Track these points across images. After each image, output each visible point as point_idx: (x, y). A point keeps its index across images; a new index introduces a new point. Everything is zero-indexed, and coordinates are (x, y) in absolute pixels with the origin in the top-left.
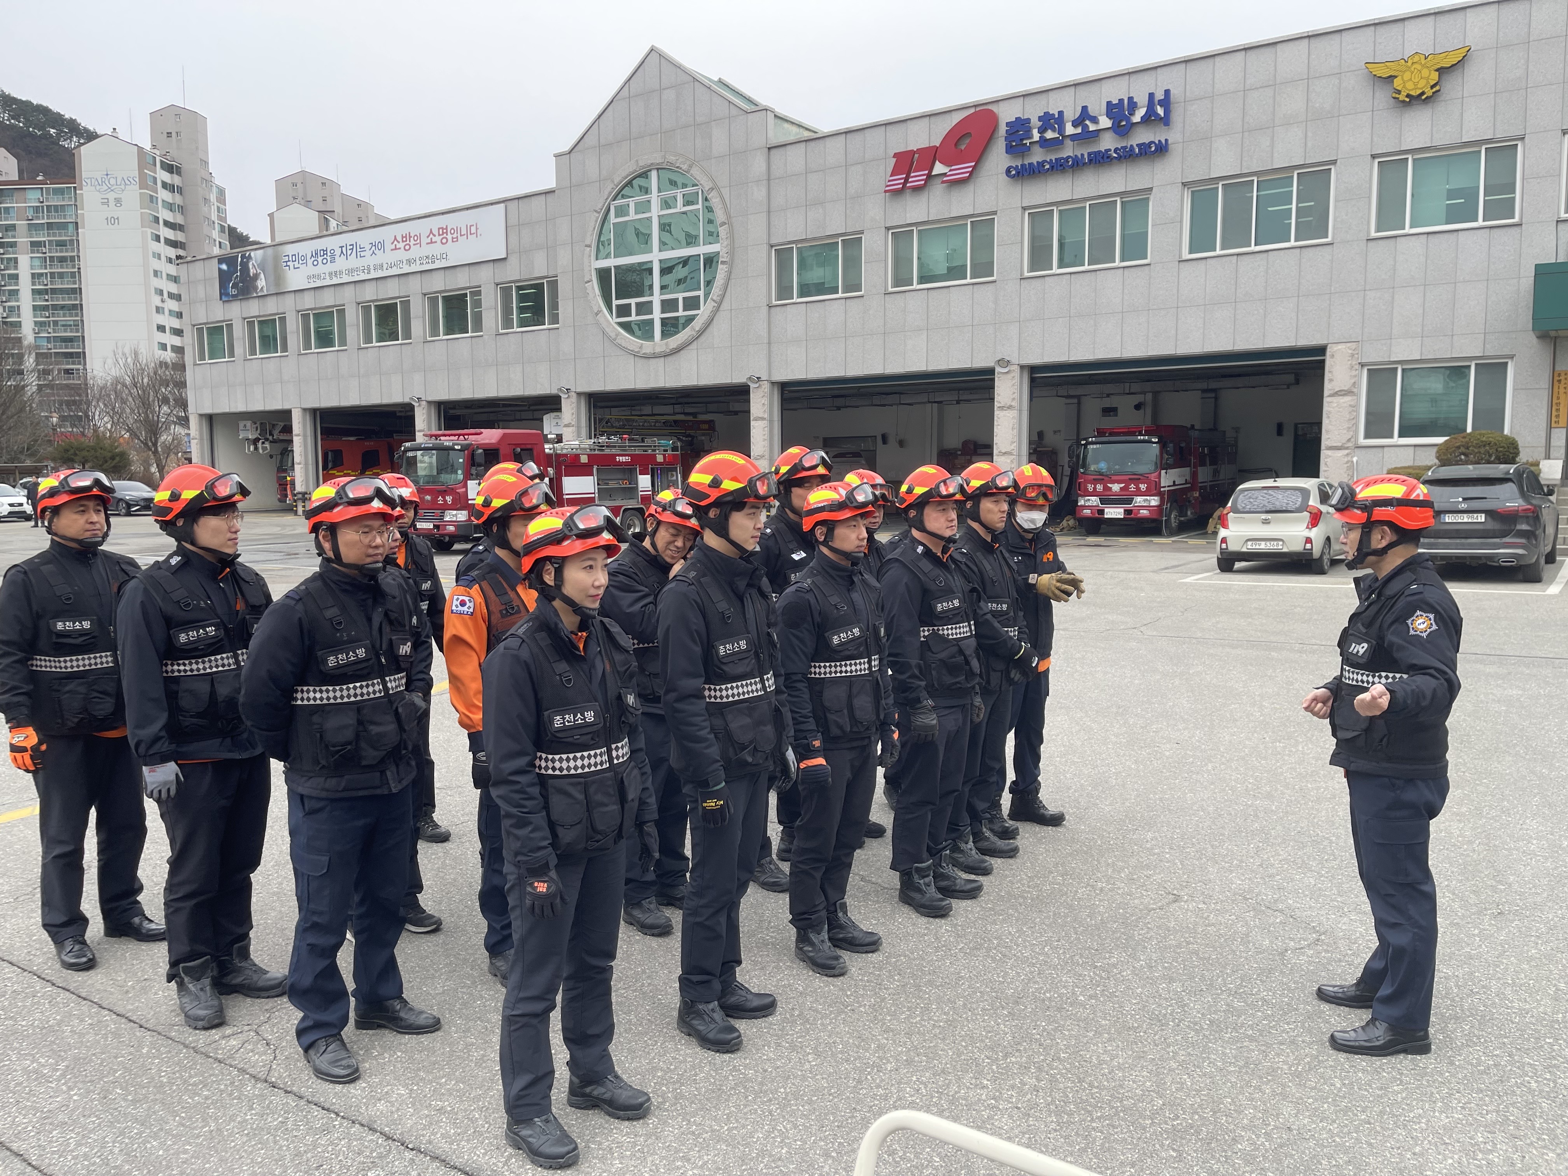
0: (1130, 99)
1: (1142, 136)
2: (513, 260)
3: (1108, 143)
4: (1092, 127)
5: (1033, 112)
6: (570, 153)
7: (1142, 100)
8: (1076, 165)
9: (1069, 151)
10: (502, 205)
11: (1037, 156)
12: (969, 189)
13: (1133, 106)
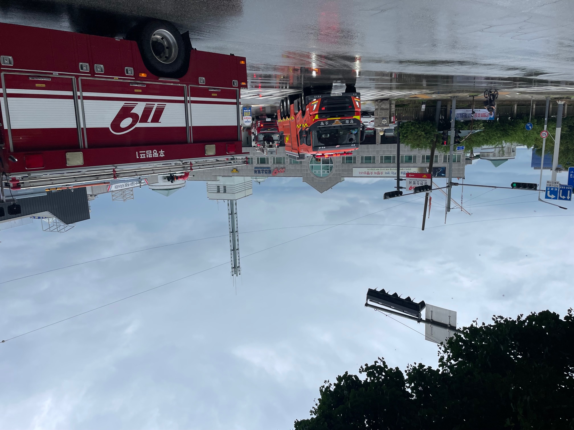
1: (257, 170)
2: (352, 167)
3: (261, 170)
5: (268, 174)
7: (257, 173)
8: (264, 168)
9: (265, 170)
10: (353, 176)
11: (268, 170)
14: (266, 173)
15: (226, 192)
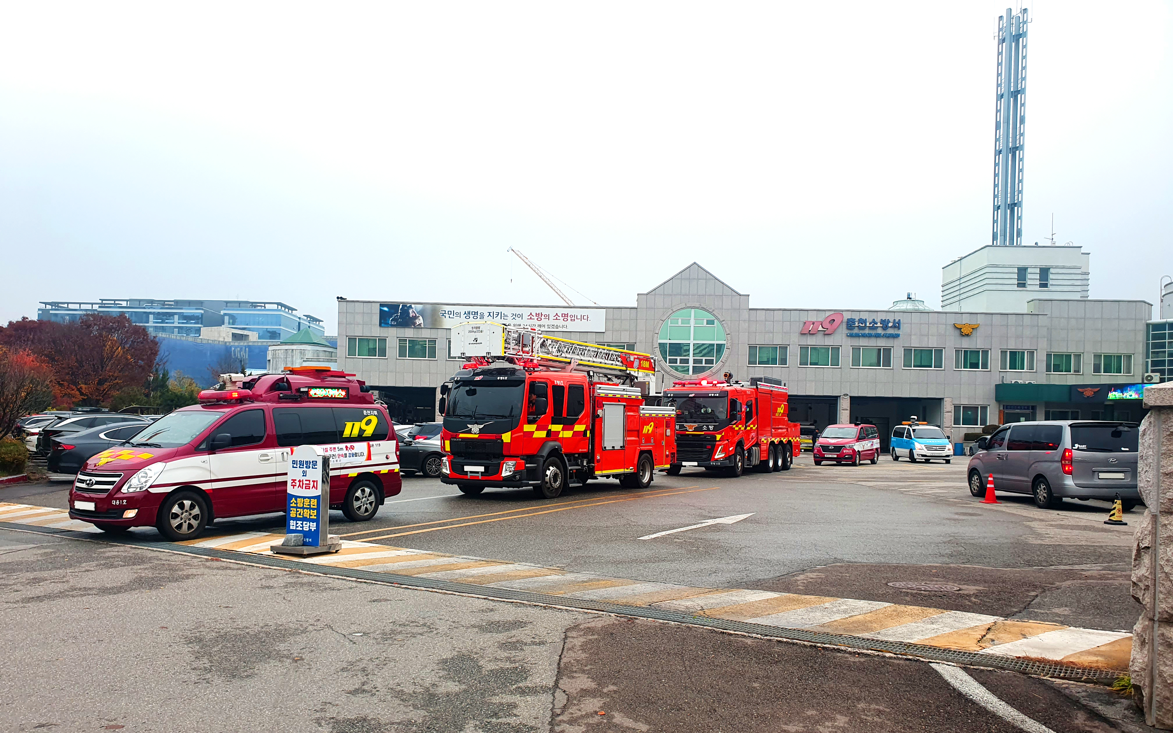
0: (888, 320)
1: (890, 331)
2: (609, 333)
3: (880, 331)
4: (875, 325)
5: (856, 317)
6: (647, 294)
7: (891, 320)
8: (870, 336)
9: (867, 331)
10: (605, 310)
11: (856, 331)
12: (832, 337)
13: (889, 321)
14: (865, 321)
15: (1019, 269)
